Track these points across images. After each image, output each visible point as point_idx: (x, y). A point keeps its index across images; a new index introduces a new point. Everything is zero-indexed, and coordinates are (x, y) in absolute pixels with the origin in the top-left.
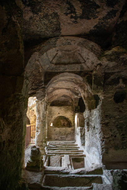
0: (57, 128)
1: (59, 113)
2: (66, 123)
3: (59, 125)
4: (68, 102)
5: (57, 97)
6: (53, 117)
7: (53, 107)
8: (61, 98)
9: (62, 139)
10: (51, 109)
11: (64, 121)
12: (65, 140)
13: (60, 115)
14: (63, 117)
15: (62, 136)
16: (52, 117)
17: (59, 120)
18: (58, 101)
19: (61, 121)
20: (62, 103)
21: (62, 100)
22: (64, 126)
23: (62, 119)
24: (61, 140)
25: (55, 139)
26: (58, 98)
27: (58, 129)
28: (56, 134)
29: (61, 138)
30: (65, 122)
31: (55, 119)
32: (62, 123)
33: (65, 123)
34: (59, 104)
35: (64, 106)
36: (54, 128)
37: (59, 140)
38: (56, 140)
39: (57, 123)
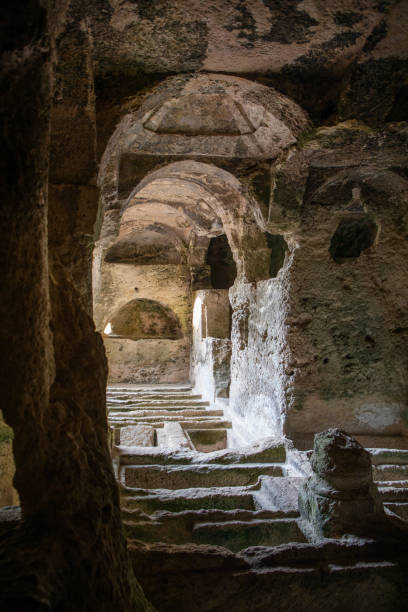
0: (128, 341)
1: (136, 289)
2: (160, 324)
3: (133, 330)
4: (167, 248)
5: (129, 230)
6: (117, 304)
7: (117, 266)
8: (144, 235)
9: (146, 379)
10: (109, 273)
11: (153, 316)
12: (157, 382)
13: (142, 295)
14: (151, 302)
15: (147, 370)
16: (111, 302)
17: (135, 313)
18: (134, 244)
19: (144, 316)
20: (149, 252)
21: (149, 241)
22: (152, 333)
23: (145, 309)
24: (144, 382)
25: (123, 377)
26: (133, 234)
27: (131, 345)
28: (126, 363)
29: (145, 375)
30: (156, 321)
31: (122, 311)
32: (147, 323)
33: (155, 324)
34: (136, 255)
35: (156, 263)
36: (120, 340)
37: (138, 383)
38: (126, 381)
39: (127, 323)
